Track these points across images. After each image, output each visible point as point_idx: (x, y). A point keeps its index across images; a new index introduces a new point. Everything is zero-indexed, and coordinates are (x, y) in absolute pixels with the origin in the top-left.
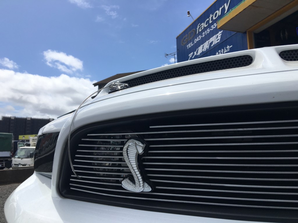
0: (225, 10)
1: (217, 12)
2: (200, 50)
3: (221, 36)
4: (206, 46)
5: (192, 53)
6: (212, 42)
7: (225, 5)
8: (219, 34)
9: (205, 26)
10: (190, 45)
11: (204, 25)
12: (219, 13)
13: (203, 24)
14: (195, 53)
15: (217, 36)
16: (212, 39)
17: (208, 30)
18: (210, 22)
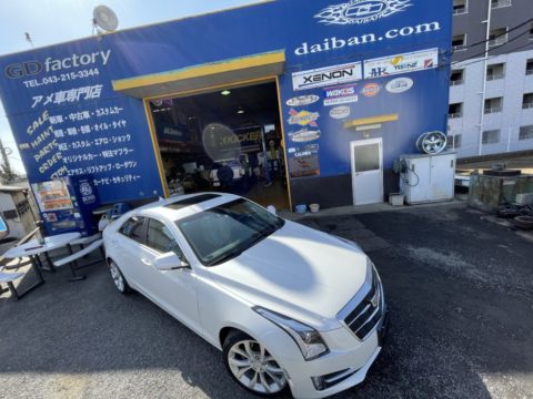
0: (102, 61)
1: (88, 56)
2: (60, 97)
3: (102, 92)
4: (73, 95)
5: (41, 97)
6: (85, 95)
7: (102, 53)
8: (98, 88)
9: (64, 66)
10: (32, 83)
11: (61, 64)
12: (92, 59)
13: (59, 61)
14: (49, 99)
15: (94, 90)
16: (82, 90)
17: (73, 75)
18: (75, 65)
